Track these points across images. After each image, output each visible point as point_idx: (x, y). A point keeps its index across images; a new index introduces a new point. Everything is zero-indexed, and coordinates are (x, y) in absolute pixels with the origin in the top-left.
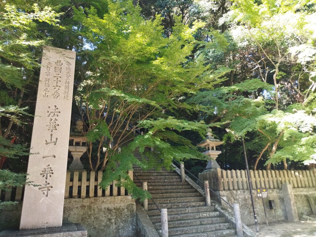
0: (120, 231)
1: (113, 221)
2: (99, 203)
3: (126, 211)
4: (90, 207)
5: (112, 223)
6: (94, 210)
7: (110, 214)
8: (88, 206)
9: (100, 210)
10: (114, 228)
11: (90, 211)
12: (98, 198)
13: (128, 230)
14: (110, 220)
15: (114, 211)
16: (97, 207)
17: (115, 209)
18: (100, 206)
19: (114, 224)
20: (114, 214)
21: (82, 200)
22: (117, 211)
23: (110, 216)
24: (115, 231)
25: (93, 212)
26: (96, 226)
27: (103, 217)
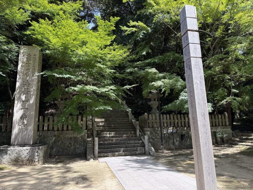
0: (76, 150)
1: (72, 144)
2: (64, 134)
3: (80, 139)
4: (59, 136)
5: (72, 145)
6: (61, 138)
7: (71, 140)
8: (57, 136)
9: (65, 138)
10: (73, 148)
11: (59, 138)
12: (63, 131)
13: (81, 149)
14: (70, 143)
15: (73, 139)
16: (63, 136)
17: (74, 137)
18: (65, 136)
19: (73, 146)
20: (73, 140)
21: (54, 132)
22: (75, 139)
23: (70, 141)
24: (73, 149)
25: (60, 139)
26: (62, 147)
27: (66, 142)
